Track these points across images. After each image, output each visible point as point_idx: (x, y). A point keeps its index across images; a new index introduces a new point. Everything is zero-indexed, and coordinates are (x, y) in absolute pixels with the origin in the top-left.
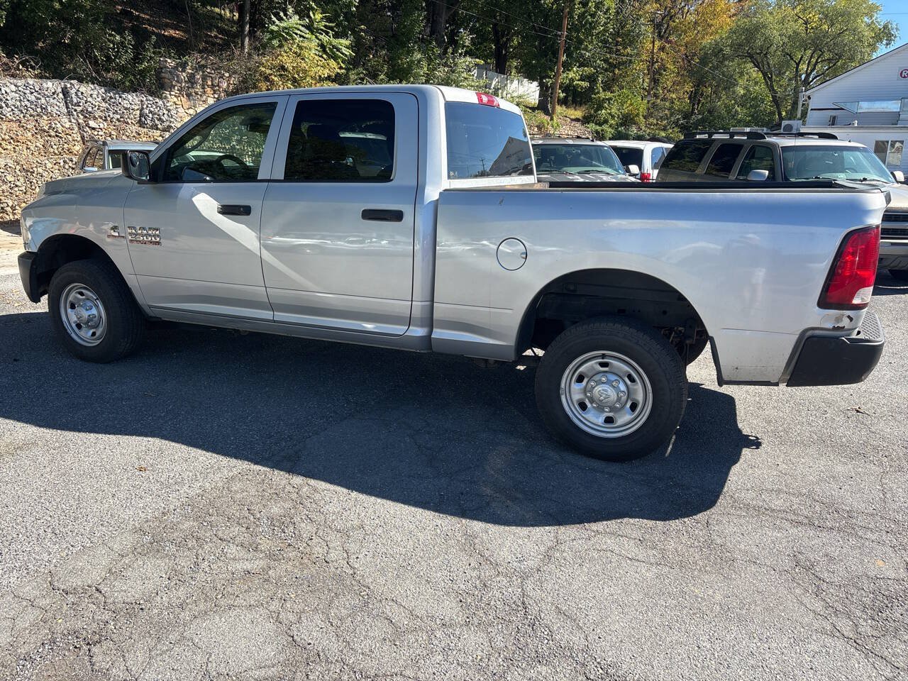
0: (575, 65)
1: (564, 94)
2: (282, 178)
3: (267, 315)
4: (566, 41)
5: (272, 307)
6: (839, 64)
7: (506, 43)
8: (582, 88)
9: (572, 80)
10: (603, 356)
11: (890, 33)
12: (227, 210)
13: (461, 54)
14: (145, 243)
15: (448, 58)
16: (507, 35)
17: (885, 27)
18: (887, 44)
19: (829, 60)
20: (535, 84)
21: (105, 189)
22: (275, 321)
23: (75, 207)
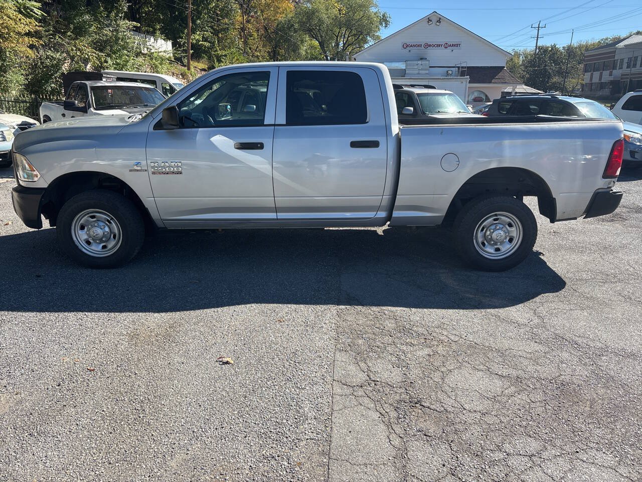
0: (198, 30)
1: (193, 51)
2: (285, 123)
3: (272, 215)
4: (192, 12)
5: (276, 210)
6: (360, 38)
7: (138, 10)
8: (205, 47)
9: (198, 41)
10: (496, 215)
11: (386, 20)
12: (244, 146)
13: (121, 17)
14: (167, 174)
15: (111, 21)
16: (138, 3)
17: (384, 16)
18: (386, 27)
19: (354, 35)
20: (170, 43)
21: (117, 135)
22: (277, 219)
23: (94, 149)
